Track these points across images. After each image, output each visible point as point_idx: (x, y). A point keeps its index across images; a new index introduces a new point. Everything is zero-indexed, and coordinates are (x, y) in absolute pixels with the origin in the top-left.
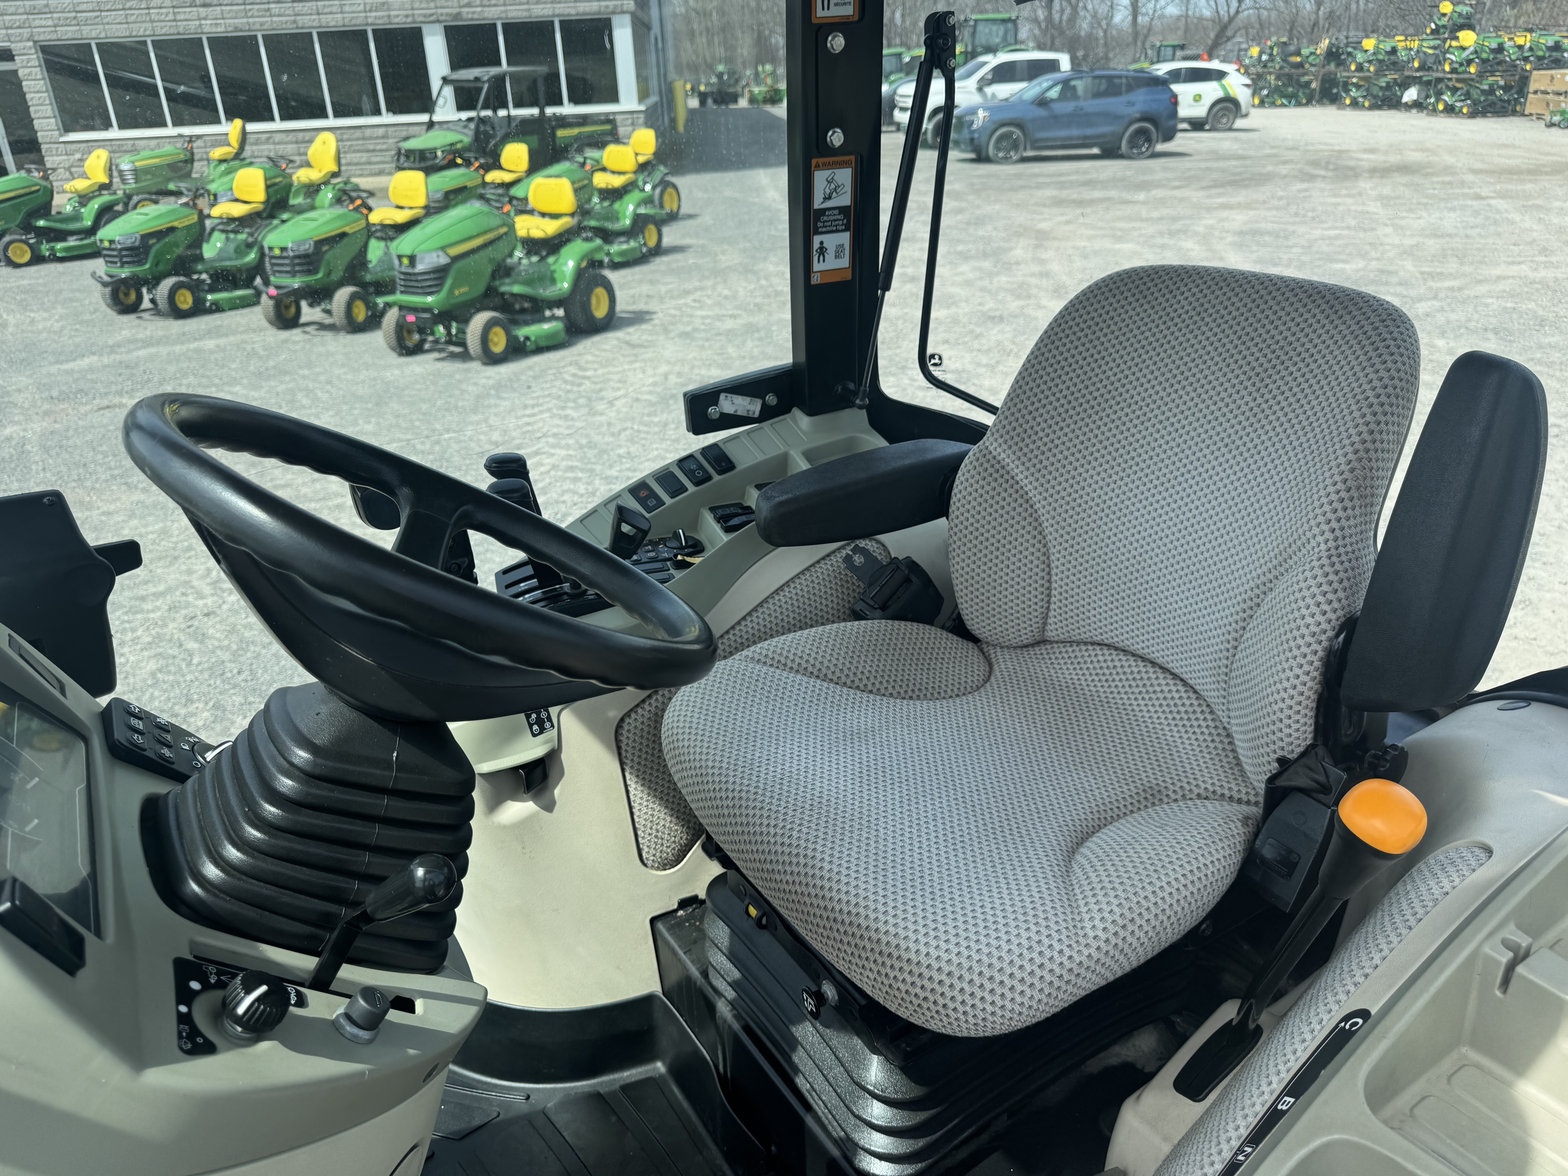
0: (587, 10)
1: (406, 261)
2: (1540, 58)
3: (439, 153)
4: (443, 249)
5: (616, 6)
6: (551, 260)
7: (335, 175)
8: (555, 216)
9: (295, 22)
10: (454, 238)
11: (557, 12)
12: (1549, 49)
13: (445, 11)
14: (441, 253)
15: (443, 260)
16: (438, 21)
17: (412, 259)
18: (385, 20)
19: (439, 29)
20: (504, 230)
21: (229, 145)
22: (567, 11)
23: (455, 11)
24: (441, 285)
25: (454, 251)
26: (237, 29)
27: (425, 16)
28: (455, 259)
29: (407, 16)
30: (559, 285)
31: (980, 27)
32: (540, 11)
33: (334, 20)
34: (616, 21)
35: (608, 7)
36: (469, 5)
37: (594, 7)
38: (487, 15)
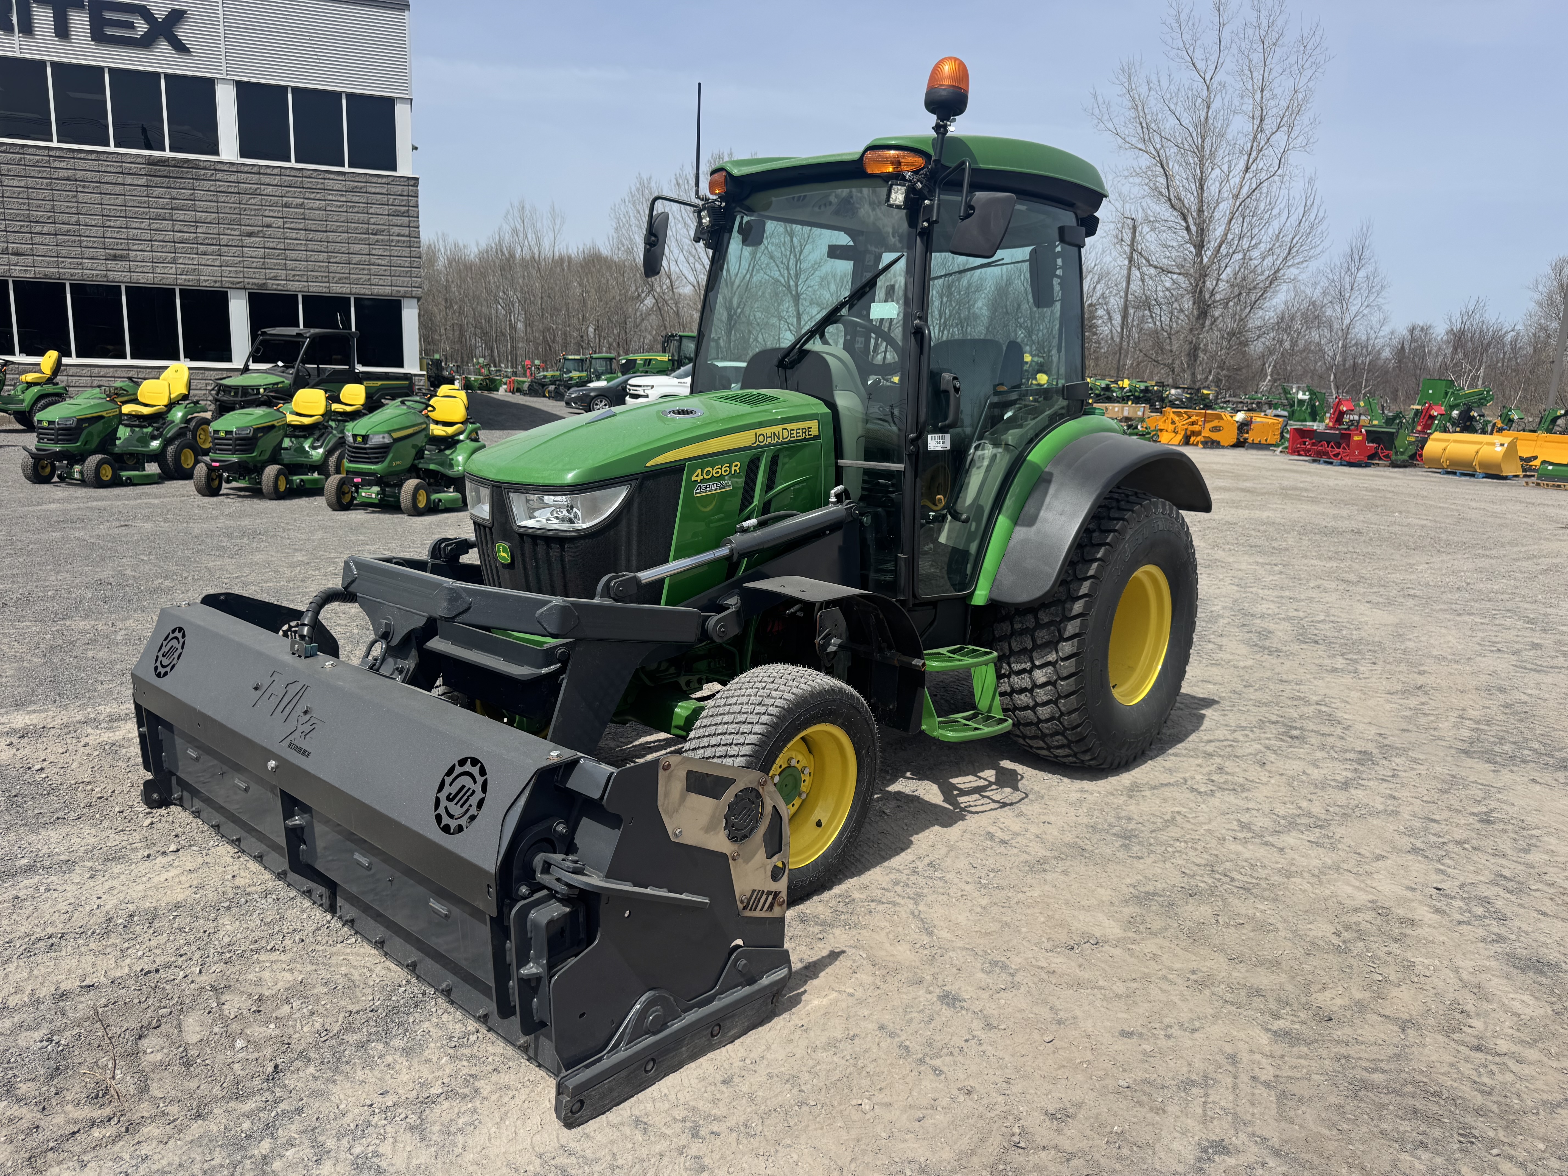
0: (381, 292)
1: (359, 439)
2: (1098, 395)
3: (262, 390)
4: (389, 432)
5: (406, 292)
6: (448, 452)
7: (185, 397)
8: (451, 424)
9: (106, 276)
10: (396, 427)
11: (354, 291)
12: (1103, 389)
13: (251, 281)
14: (386, 435)
15: (387, 440)
16: (245, 288)
17: (365, 438)
18: (195, 283)
19: (244, 295)
20: (424, 426)
21: (40, 371)
22: (362, 291)
23: (261, 282)
24: (385, 457)
25: (396, 435)
26: (46, 276)
27: (232, 283)
28: (396, 440)
29: (215, 282)
30: (456, 469)
31: (684, 341)
32: (338, 289)
33: (145, 278)
34: (405, 303)
35: (399, 291)
36: (275, 278)
37: (387, 290)
38: (289, 287)
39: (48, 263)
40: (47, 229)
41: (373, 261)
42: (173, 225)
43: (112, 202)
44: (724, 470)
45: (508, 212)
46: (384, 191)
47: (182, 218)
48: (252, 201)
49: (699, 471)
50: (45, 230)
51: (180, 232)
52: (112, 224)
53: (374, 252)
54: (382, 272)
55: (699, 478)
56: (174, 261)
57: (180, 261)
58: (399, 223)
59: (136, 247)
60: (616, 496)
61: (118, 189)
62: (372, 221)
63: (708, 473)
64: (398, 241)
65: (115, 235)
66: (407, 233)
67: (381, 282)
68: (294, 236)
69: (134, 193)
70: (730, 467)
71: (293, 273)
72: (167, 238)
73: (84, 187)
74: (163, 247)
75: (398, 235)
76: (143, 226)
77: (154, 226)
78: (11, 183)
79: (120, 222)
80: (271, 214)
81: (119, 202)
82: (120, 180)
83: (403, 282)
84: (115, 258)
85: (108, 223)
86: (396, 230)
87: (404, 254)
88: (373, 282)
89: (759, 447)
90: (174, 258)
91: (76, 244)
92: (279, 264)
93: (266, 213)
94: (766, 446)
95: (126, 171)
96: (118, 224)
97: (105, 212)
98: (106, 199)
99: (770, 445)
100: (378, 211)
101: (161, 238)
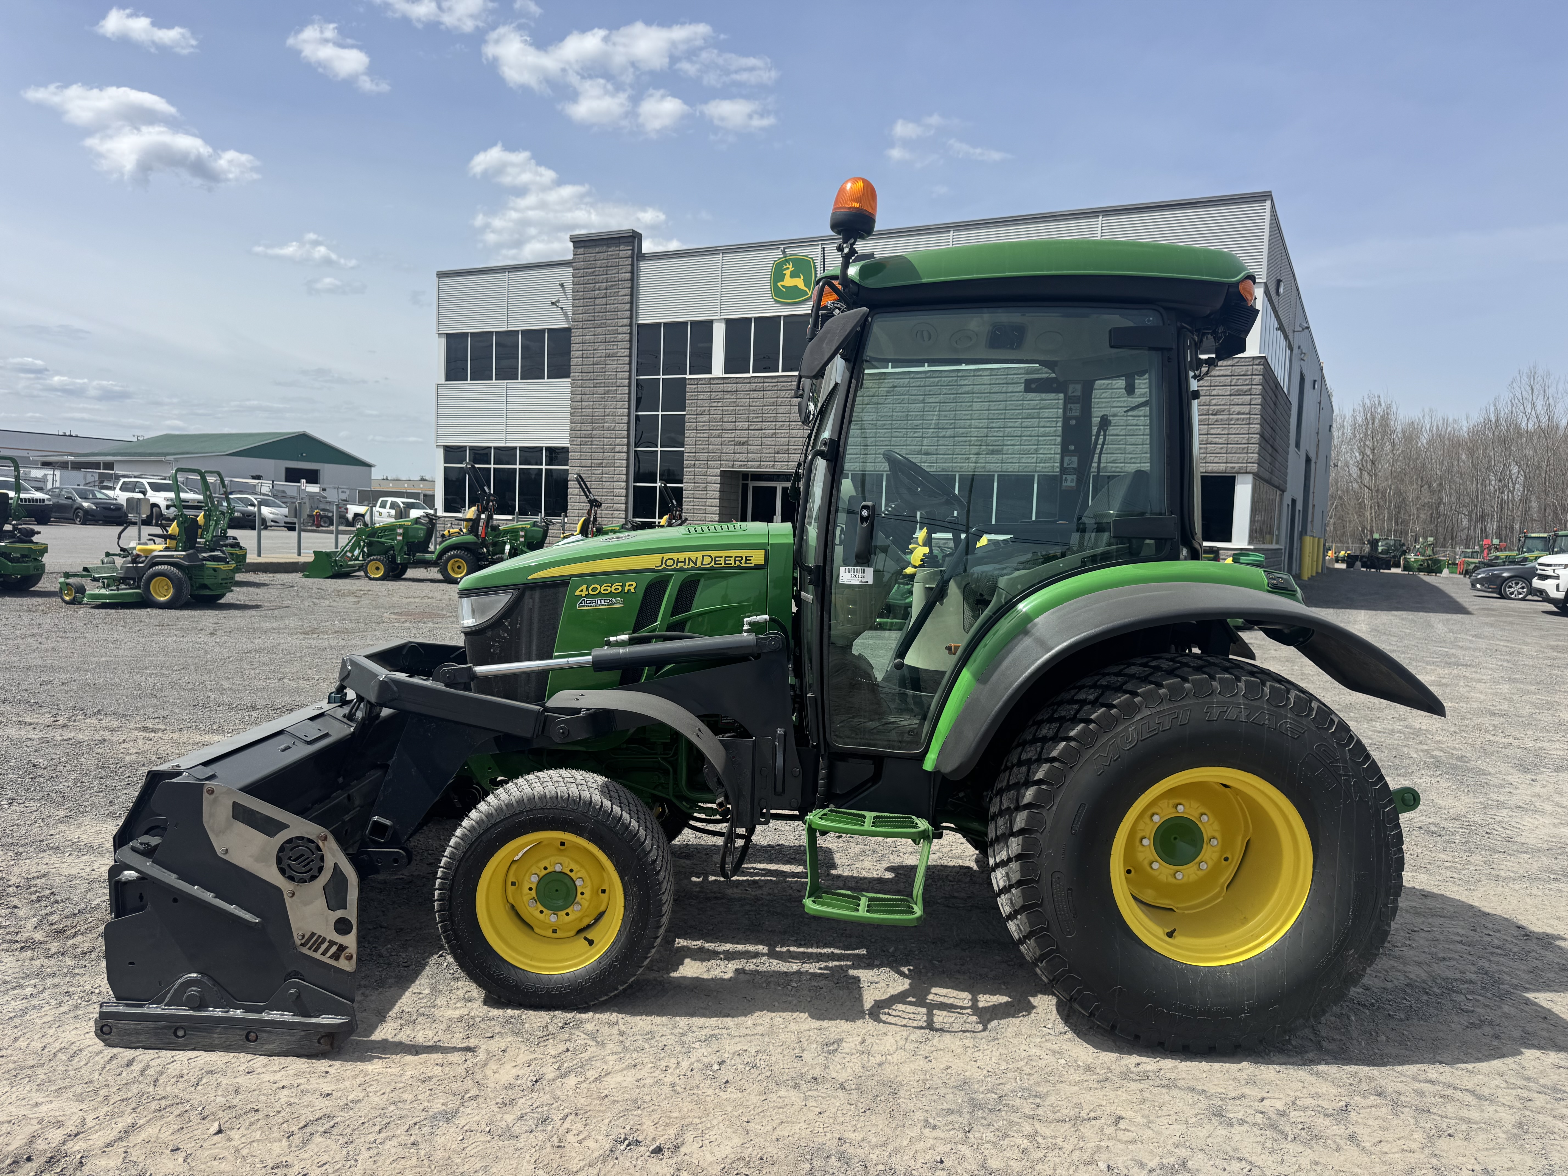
0: (1215, 469)
5: (1240, 468)
9: (984, 467)
26: (943, 470)
33: (1013, 467)
34: (1239, 479)
35: (1234, 468)
36: (1114, 462)
37: (1222, 467)
38: (1126, 469)
39: (946, 459)
40: (949, 433)
41: (1210, 440)
42: (1039, 422)
43: (996, 408)
44: (616, 587)
45: (1514, 380)
46: (1228, 373)
47: (1046, 415)
48: (1104, 395)
49: (584, 587)
50: (948, 434)
51: (1043, 427)
52: (994, 425)
53: (1212, 431)
54: (1218, 450)
55: (584, 593)
56: (1036, 452)
57: (1041, 452)
58: (1240, 402)
59: (1009, 443)
60: (499, 601)
61: (1001, 397)
62: (1214, 402)
63: (594, 589)
64: (1238, 419)
65: (995, 434)
66: (1247, 411)
67: (1216, 460)
68: (1135, 422)
69: (1013, 398)
70: (623, 586)
71: (1130, 456)
72: (1033, 434)
73: (978, 398)
74: (1029, 441)
75: (1238, 414)
76: (1017, 425)
77: (1024, 424)
78: (931, 400)
79: (1000, 423)
80: (1119, 404)
81: (1001, 407)
82: (1004, 390)
83: (1239, 458)
84: (993, 452)
85: (991, 425)
86: (1237, 409)
87: (1242, 431)
88: (1208, 460)
89: (664, 570)
90: (1036, 450)
91: (967, 443)
92: (1120, 449)
93: (1115, 404)
94: (675, 570)
95: (1010, 381)
96: (997, 425)
97: (991, 416)
98: (993, 406)
99: (681, 569)
100: (1221, 392)
101: (1028, 433)
